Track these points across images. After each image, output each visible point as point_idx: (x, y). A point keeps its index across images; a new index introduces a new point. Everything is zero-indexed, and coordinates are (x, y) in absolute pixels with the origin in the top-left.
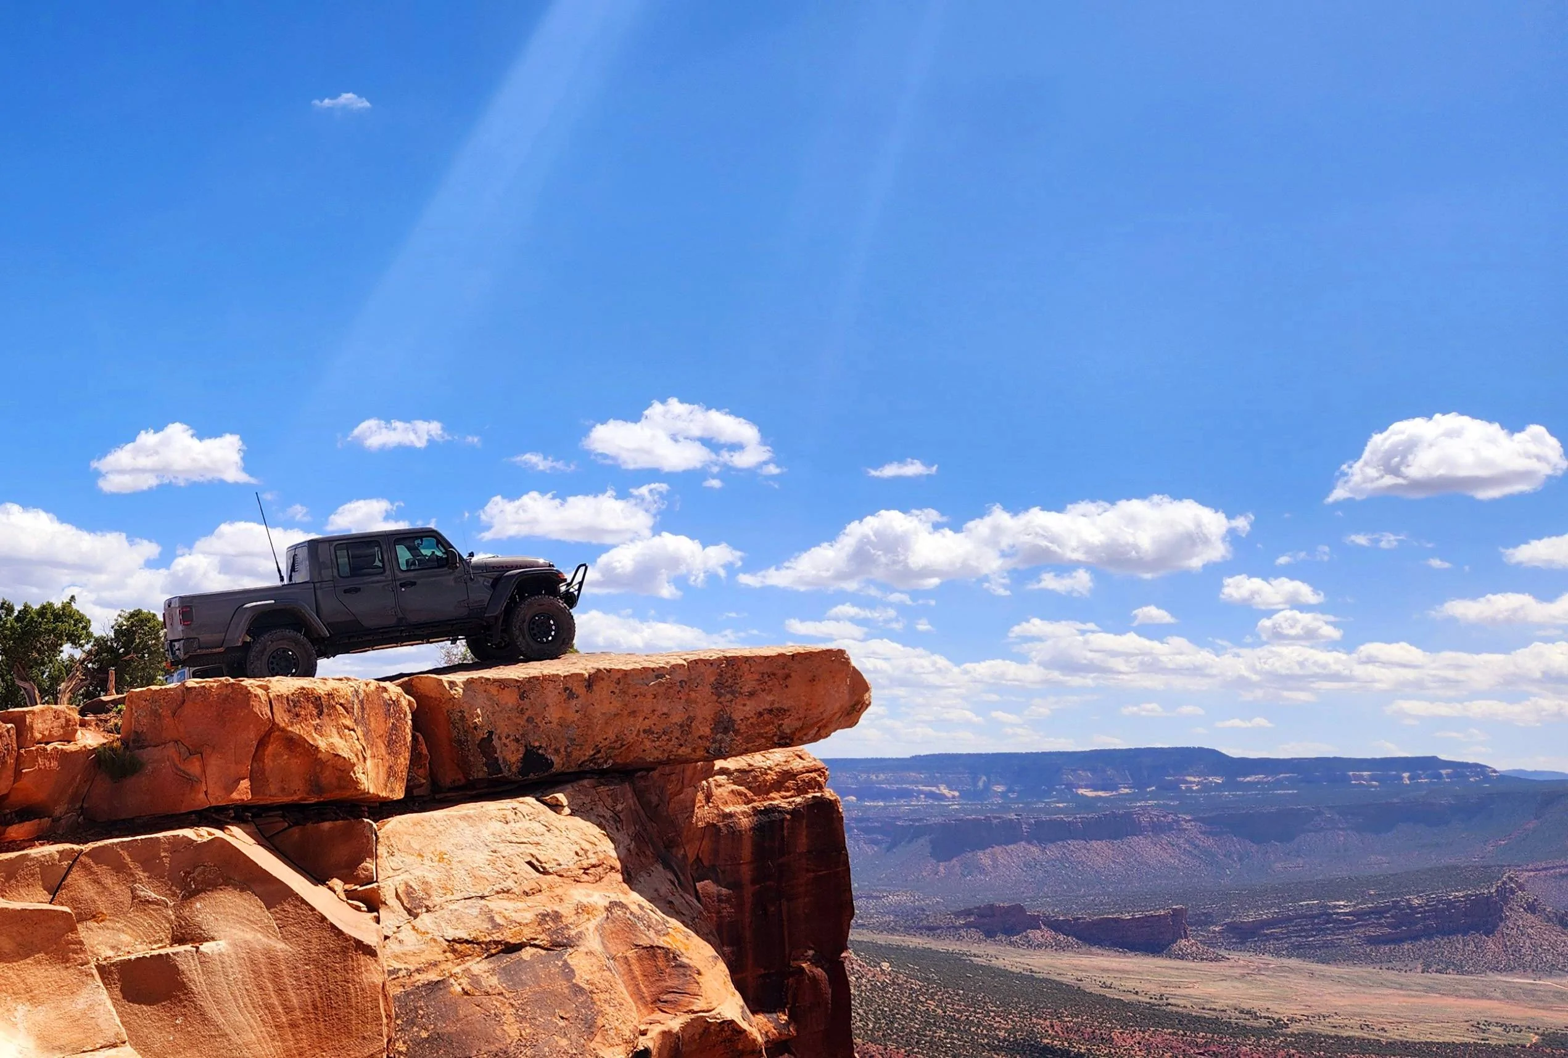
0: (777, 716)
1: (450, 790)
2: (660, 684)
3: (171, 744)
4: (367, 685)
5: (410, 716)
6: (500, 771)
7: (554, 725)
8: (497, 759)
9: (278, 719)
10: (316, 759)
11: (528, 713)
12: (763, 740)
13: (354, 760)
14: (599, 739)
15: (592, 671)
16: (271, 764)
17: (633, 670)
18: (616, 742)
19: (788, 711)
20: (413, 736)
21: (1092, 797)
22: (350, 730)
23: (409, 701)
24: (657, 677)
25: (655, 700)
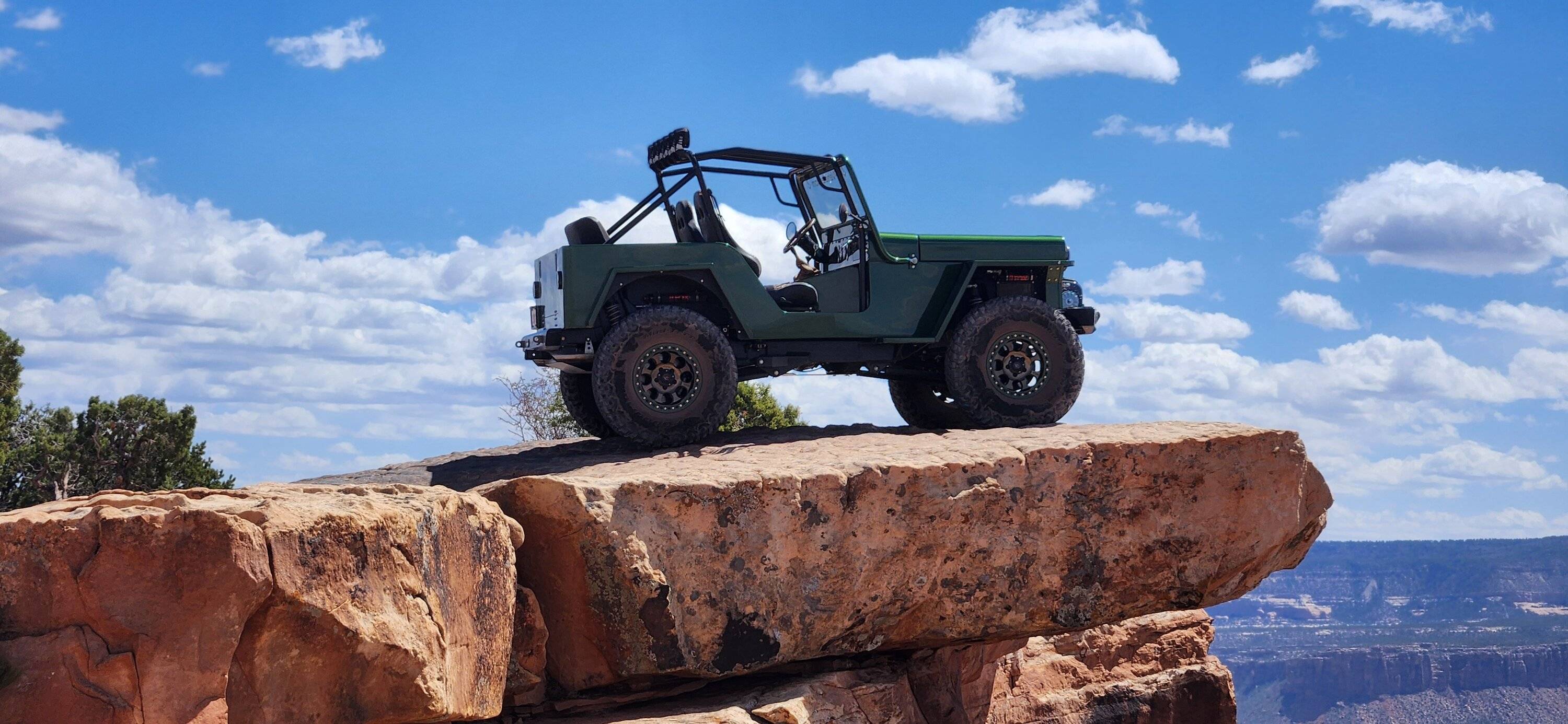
0: (1176, 553)
1: (582, 693)
2: (977, 495)
3: (71, 630)
4: (444, 504)
5: (513, 558)
6: (680, 661)
7: (781, 574)
8: (674, 639)
9: (283, 581)
10: (354, 656)
11: (733, 552)
12: (1152, 598)
13: (424, 654)
14: (863, 598)
15: (855, 471)
16: (266, 667)
17: (930, 469)
18: (892, 603)
19: (1196, 543)
20: (521, 598)
21: (1544, 617)
22: (415, 595)
23: (511, 527)
24: (971, 482)
25: (966, 526)
